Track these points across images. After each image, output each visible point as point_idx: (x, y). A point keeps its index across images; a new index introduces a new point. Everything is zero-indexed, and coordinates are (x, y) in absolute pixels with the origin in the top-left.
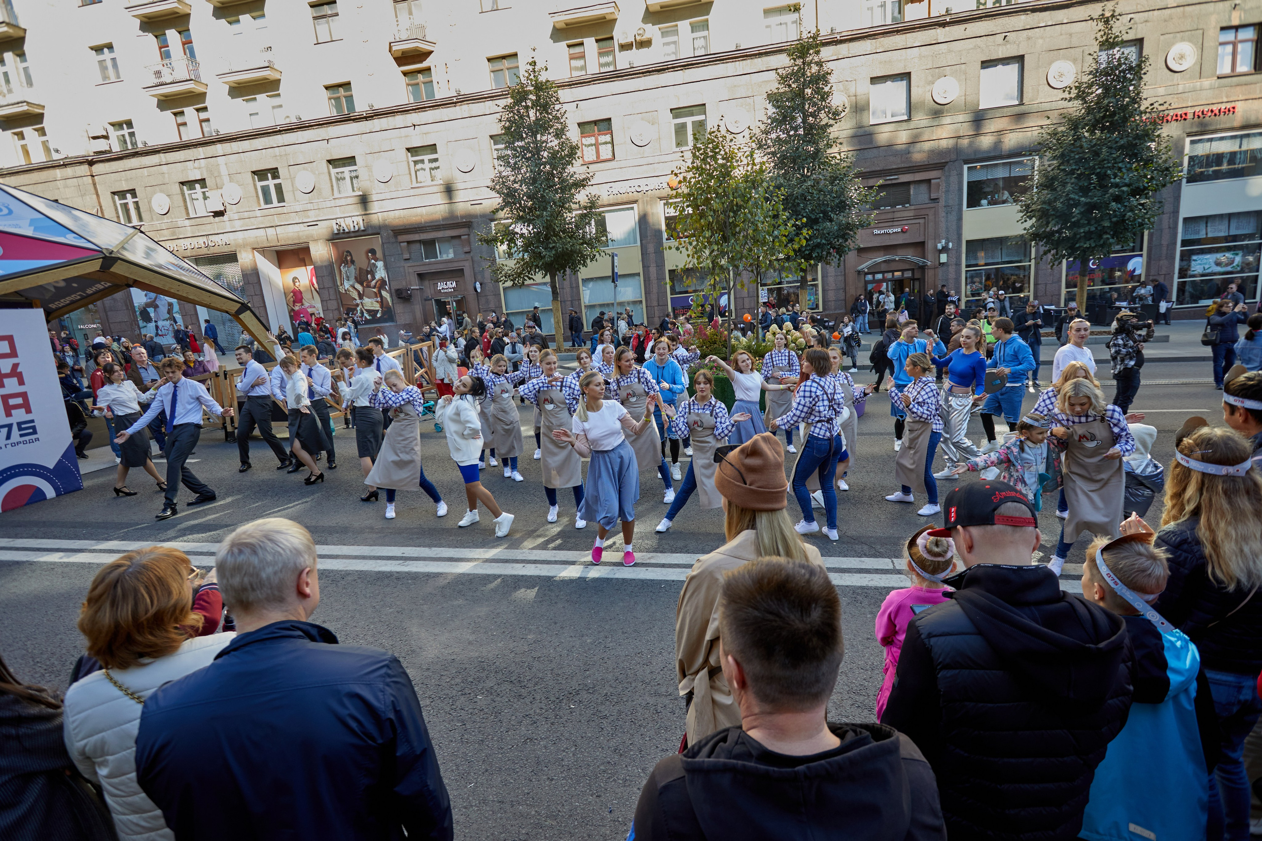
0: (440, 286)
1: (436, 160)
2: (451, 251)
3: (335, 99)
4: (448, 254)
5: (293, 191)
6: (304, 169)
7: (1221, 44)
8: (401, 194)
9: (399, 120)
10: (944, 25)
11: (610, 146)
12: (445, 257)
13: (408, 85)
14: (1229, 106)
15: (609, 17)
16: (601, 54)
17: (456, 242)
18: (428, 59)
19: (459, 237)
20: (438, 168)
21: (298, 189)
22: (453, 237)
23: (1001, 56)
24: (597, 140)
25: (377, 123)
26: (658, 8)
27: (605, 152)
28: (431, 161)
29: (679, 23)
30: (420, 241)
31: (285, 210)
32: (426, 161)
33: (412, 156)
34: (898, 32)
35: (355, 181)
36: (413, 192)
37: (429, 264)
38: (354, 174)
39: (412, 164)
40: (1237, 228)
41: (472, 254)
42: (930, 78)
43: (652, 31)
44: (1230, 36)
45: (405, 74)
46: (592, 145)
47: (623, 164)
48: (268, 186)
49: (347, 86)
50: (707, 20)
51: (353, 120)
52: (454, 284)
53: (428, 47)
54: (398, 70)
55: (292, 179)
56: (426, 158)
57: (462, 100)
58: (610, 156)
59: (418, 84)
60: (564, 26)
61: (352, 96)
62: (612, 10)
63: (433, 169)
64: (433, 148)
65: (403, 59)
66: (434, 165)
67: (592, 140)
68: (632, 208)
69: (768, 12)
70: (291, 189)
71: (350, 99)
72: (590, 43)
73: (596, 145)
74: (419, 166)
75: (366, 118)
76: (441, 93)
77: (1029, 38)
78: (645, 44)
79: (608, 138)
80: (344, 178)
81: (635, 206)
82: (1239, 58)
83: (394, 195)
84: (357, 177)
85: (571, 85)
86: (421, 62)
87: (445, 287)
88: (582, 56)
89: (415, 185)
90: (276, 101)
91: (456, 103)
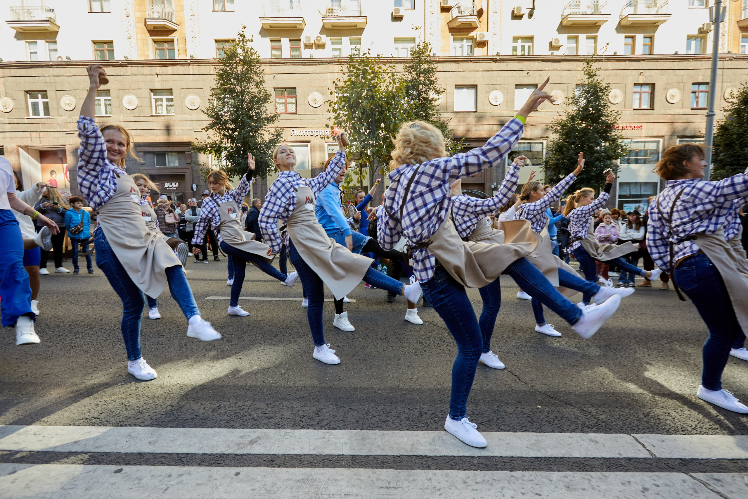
0: (167, 185)
1: (172, 100)
2: (177, 161)
3: (100, 51)
4: (174, 163)
5: (58, 108)
6: (68, 94)
7: (635, 92)
8: (142, 119)
9: (146, 70)
10: (495, 61)
11: (294, 105)
12: (172, 165)
13: (156, 49)
14: (639, 125)
15: (299, 27)
16: (292, 49)
17: (181, 155)
18: (173, 35)
19: (183, 152)
20: (173, 106)
21: (61, 108)
22: (179, 152)
23: (526, 83)
24: (286, 101)
25: (129, 70)
26: (330, 27)
27: (291, 108)
28: (168, 100)
29: (343, 38)
30: (153, 153)
31: (49, 121)
32: (164, 100)
33: (154, 95)
34: (471, 61)
35: (108, 107)
36: (151, 119)
37: (160, 169)
38: (108, 103)
39: (153, 101)
40: (645, 191)
41: (192, 165)
42: (488, 90)
43: (325, 39)
44: (638, 89)
45: (155, 42)
46: (282, 103)
47: (302, 117)
48: (37, 103)
49: (111, 45)
50: (360, 39)
51: (112, 65)
52: (177, 185)
53: (173, 27)
54: (150, 39)
55: (58, 101)
56: (164, 97)
57: (194, 62)
58: (294, 111)
59: (164, 49)
60: (269, 28)
61: (113, 51)
62: (301, 22)
63: (169, 106)
64: (170, 91)
65: (154, 31)
66: (170, 103)
67: (283, 100)
68: (307, 146)
69: (397, 40)
70: (56, 106)
71: (111, 52)
72: (285, 42)
73: (286, 104)
74: (159, 103)
75: (122, 65)
76: (178, 56)
77: (540, 75)
78: (321, 46)
79: (293, 100)
80: (100, 105)
81: (309, 144)
82: (642, 101)
83: (137, 119)
84: (110, 105)
85: (271, 63)
86: (167, 35)
87: (170, 186)
88: (279, 49)
89: (154, 114)
90: (53, 46)
91: (189, 64)
